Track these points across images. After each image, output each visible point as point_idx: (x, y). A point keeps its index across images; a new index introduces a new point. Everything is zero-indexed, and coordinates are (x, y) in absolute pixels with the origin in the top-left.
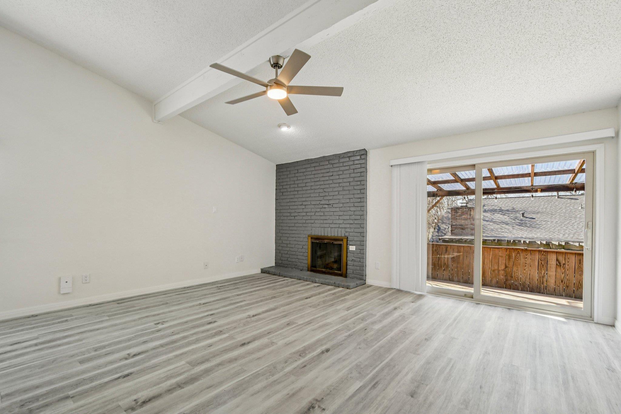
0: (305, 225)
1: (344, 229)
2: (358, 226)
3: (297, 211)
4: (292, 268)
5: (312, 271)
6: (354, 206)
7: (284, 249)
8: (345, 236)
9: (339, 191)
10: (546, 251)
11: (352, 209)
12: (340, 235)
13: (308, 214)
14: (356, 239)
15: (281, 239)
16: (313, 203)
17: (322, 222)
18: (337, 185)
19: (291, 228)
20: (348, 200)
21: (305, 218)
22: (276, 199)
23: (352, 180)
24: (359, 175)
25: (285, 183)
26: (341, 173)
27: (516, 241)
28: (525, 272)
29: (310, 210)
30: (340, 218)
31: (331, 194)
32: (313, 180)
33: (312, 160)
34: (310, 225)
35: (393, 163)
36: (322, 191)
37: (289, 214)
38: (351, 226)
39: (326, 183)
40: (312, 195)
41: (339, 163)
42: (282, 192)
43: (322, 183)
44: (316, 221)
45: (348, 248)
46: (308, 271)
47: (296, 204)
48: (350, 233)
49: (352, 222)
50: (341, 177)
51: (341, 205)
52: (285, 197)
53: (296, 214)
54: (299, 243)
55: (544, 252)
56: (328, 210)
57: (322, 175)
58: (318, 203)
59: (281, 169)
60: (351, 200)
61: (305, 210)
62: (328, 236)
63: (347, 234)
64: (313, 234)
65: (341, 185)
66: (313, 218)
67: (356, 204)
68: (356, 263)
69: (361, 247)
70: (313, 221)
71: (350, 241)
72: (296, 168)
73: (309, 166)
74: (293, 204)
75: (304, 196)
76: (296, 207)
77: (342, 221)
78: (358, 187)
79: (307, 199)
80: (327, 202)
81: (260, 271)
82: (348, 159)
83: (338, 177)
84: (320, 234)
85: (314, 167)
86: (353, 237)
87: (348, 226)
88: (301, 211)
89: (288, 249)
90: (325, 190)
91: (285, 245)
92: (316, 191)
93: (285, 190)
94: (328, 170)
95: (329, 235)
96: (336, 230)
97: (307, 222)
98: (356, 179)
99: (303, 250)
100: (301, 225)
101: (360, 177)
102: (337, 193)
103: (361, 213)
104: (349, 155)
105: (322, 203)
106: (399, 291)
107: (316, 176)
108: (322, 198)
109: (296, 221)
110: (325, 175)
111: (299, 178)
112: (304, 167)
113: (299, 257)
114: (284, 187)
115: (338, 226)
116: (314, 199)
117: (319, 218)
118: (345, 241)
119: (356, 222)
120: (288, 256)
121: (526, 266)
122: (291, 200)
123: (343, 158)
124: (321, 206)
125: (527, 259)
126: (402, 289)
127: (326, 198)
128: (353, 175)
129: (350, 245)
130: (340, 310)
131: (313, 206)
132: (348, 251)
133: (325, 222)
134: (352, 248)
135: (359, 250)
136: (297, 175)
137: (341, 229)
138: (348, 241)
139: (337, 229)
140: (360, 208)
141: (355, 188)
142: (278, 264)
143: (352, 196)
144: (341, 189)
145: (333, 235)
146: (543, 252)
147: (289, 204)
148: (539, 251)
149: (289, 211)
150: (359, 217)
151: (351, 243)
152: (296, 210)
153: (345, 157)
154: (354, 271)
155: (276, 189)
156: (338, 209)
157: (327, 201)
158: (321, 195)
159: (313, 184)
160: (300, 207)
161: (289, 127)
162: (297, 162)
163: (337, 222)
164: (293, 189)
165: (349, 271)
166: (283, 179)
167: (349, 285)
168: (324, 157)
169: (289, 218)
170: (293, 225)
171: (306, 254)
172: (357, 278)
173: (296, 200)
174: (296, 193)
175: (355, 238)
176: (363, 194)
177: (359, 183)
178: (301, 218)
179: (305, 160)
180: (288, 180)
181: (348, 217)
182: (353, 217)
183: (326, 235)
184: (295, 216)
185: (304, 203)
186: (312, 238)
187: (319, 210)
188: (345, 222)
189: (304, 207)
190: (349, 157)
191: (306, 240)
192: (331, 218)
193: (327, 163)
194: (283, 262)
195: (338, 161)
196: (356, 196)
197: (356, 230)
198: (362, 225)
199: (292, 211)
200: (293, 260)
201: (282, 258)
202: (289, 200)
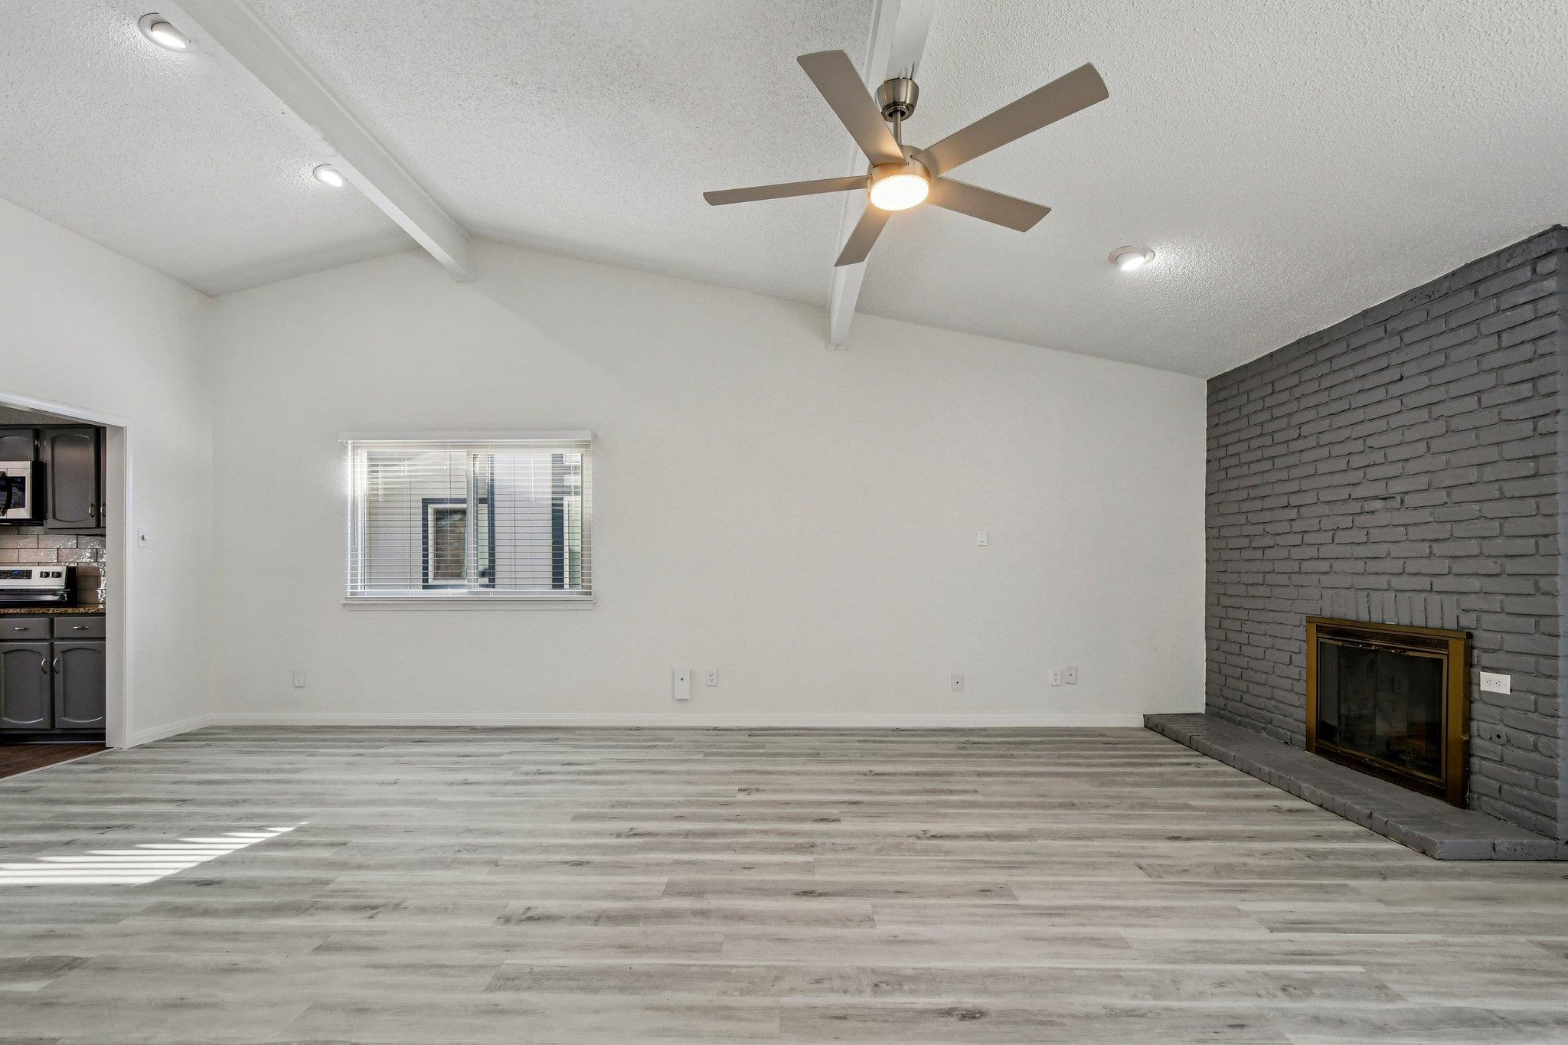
0: (1296, 579)
1: (1455, 597)
2: (1527, 586)
3: (1272, 529)
4: (1257, 730)
5: (1320, 752)
6: (1502, 497)
7: (1231, 659)
8: (1460, 629)
11: (1491, 509)
12: (1434, 622)
13: (1310, 538)
14: (1510, 642)
15: (1224, 624)
16: (1326, 496)
17: (1360, 566)
18: (1423, 414)
19: (1252, 591)
20: (1473, 474)
21: (1296, 553)
22: (1208, 495)
25: (1234, 438)
26: (1439, 360)
29: (1314, 524)
30: (1437, 549)
31: (1394, 454)
32: (1325, 411)
33: (1320, 335)
34: (1315, 578)
36: (1359, 446)
37: (1245, 542)
38: (1490, 585)
39: (1373, 412)
40: (1322, 468)
41: (1430, 320)
42: (1226, 469)
43: (1360, 415)
44: (1338, 566)
45: (1473, 681)
46: (1308, 749)
47: (1269, 503)
48: (1485, 616)
49: (1491, 567)
50: (1439, 377)
51: (1443, 496)
52: (1234, 484)
53: (1268, 541)
54: (1279, 643)
56: (1384, 518)
57: (1358, 386)
58: (1344, 494)
59: (1220, 393)
60: (1488, 469)
61: (1298, 526)
62: (1383, 623)
63: (1467, 621)
64: (1327, 613)
65: (1436, 411)
66: (1326, 551)
67: (1510, 489)
68: (1510, 753)
69: (1541, 685)
70: (1324, 566)
71: (1486, 651)
72: (1268, 378)
73: (1309, 360)
74: (1258, 504)
75: (1294, 473)
76: (1266, 516)
77: (1447, 563)
78: (1522, 406)
79: (1306, 484)
80: (1379, 489)
81: (1139, 723)
82: (1468, 296)
83: (1422, 381)
84: (1352, 616)
85: (1329, 360)
86: (1497, 636)
87: (1476, 584)
88: (1285, 527)
89: (1243, 662)
90: (1370, 442)
91: (1235, 649)
92: (1338, 450)
93: (1234, 461)
94: (1382, 362)
95: (1390, 620)
96: (1419, 599)
97: (1307, 566)
98: (1511, 375)
99: (1294, 672)
100: (1284, 579)
101: (1530, 361)
102: (1421, 447)
103: (1537, 525)
104: (1475, 276)
105: (1359, 492)
107: (1336, 393)
108: (1361, 473)
109: (1268, 566)
110: (1369, 383)
111: (1277, 412)
112: (1293, 367)
113: (1278, 693)
114: (1232, 450)
115: (1423, 583)
116: (1329, 480)
117: (1347, 551)
118: (1457, 648)
119: (1511, 566)
120: (1242, 685)
122: (1253, 493)
123: (1448, 295)
124: (1356, 507)
127: (1373, 473)
128: (1494, 361)
129: (1486, 669)
130: (1247, 915)
131: (1326, 510)
132: (1476, 695)
133: (1373, 566)
134: (1494, 683)
135: (1533, 697)
136: (1270, 402)
137: (1438, 597)
138: (1476, 652)
139: (1423, 595)
140: (1533, 501)
141: (1509, 413)
142: (1214, 711)
143: (1493, 453)
144: (1440, 427)
145: (1405, 620)
147: (1246, 507)
149: (1246, 530)
150: (1528, 546)
151: (1486, 659)
152: (1269, 528)
153: (1459, 291)
154: (1505, 787)
155: (1208, 461)
156: (1424, 516)
157: (1382, 484)
158: (1356, 462)
159: (1324, 425)
160: (1279, 514)
161: (1144, 251)
162: (1271, 355)
163: (1425, 566)
164: (1257, 455)
165: (1478, 781)
166: (1226, 423)
167: (1429, 841)
169: (1246, 554)
170: (1259, 579)
171: (1300, 686)
172: (1520, 822)
173: (1266, 490)
174: (1268, 465)
175: (1507, 637)
176: (1549, 439)
177: (1526, 390)
178: (1284, 553)
179: (1298, 342)
180: (1243, 423)
181: (1473, 547)
182: (1500, 545)
183: (1376, 618)
184: (1263, 549)
185: (1295, 500)
186: (1319, 628)
187: (1346, 522)
188: (1457, 568)
189: (1292, 513)
190: (1476, 285)
191: (1300, 633)
192: (1395, 550)
193: (1380, 332)
194: (1230, 704)
195: (1422, 315)
196: (1510, 451)
197: (1515, 605)
198: (1544, 583)
199: (1259, 529)
200: (1261, 702)
201: (1228, 693)
202: (1243, 494)
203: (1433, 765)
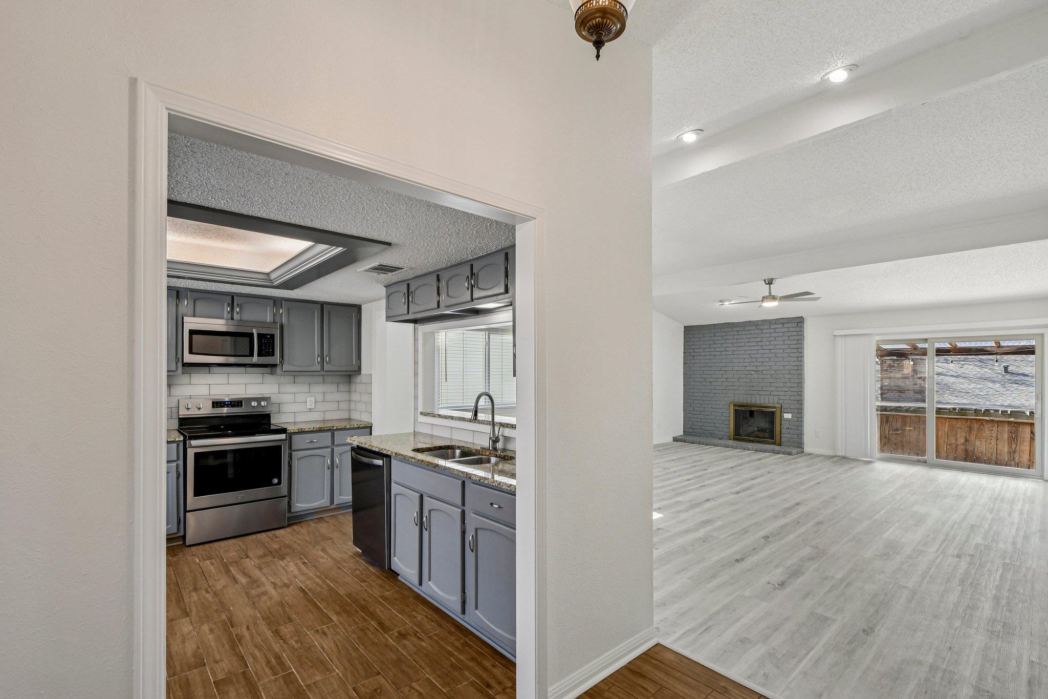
0: (726, 391)
1: (777, 396)
2: (795, 394)
3: (714, 376)
4: (708, 437)
5: (735, 439)
6: (790, 374)
7: (696, 416)
8: (778, 403)
9: (770, 358)
10: (1017, 423)
11: (787, 376)
12: (771, 402)
13: (729, 380)
14: (792, 406)
15: (692, 405)
16: (736, 368)
17: (748, 388)
18: (768, 351)
19: (706, 395)
20: (782, 368)
21: (725, 384)
22: (684, 364)
23: (786, 347)
24: (795, 342)
25: (696, 347)
26: (773, 339)
27: (990, 411)
28: (990, 446)
29: (731, 376)
30: (772, 385)
31: (759, 360)
32: (735, 345)
33: (733, 323)
34: (732, 391)
35: (836, 333)
36: (747, 356)
37: (702, 380)
38: (786, 393)
39: (753, 348)
40: (735, 360)
41: (770, 328)
42: (694, 356)
43: (748, 348)
44: (741, 388)
45: (782, 416)
46: (730, 439)
47: (712, 369)
48: (785, 401)
49: (786, 389)
50: (772, 343)
51: (773, 372)
52: (698, 361)
53: (713, 380)
54: (717, 410)
55: (1015, 424)
56: (756, 376)
57: (747, 340)
58: (742, 368)
59: (690, 332)
60: (786, 367)
61: (724, 376)
62: (755, 403)
63: (780, 402)
64: (736, 400)
65: (772, 351)
66: (735, 384)
67: (792, 372)
68: (791, 431)
69: (798, 415)
70: (735, 388)
71: (785, 409)
73: (729, 329)
74: (709, 368)
75: (723, 361)
76: (712, 372)
77: (774, 388)
78: (794, 354)
79: (728, 364)
80: (754, 368)
81: (671, 439)
82: (781, 326)
83: (768, 343)
84: (745, 401)
85: (738, 331)
86: (788, 405)
87: (782, 393)
88: (720, 376)
89: (701, 416)
90: (751, 356)
91: (698, 413)
92: (740, 356)
93: (698, 354)
94: (755, 336)
95: (758, 403)
96: (767, 397)
97: (728, 388)
98: (792, 346)
99: (724, 418)
100: (719, 391)
101: (795, 344)
102: (768, 360)
103: (798, 381)
104: (782, 321)
105: (748, 368)
106: (844, 458)
107: (739, 341)
108: (748, 364)
109: (713, 387)
110: (752, 340)
111: (716, 342)
112: (724, 330)
113: (717, 425)
114: (696, 350)
115: (769, 393)
116: (736, 364)
117: (744, 384)
118: (778, 408)
119: (792, 390)
120: (700, 424)
121: (992, 439)
122: (705, 365)
123: (776, 324)
124: (746, 372)
125: (993, 432)
126: (848, 455)
127: (752, 364)
128: (786, 342)
129: (785, 413)
131: (736, 372)
132: (782, 419)
133: (753, 388)
134: (788, 416)
135: (796, 418)
136: (713, 338)
137: (772, 396)
138: (782, 409)
140: (796, 375)
141: (791, 355)
142: (688, 432)
143: (787, 364)
144: (772, 355)
146: (1013, 424)
147: (703, 369)
148: (1009, 422)
149: (703, 376)
150: (794, 385)
151: (785, 411)
153: (778, 324)
154: (790, 439)
155: (684, 352)
156: (768, 376)
158: (747, 360)
159: (735, 349)
160: (717, 372)
163: (768, 389)
164: (708, 354)
165: (783, 439)
166: (693, 342)
168: (750, 322)
169: (702, 383)
170: (709, 391)
171: (727, 422)
172: (793, 446)
173: (712, 365)
174: (712, 357)
175: (790, 405)
176: (800, 362)
177: (795, 350)
178: (719, 384)
179: (725, 323)
180: (701, 343)
181: (781, 385)
182: (788, 385)
183: (753, 402)
184: (711, 382)
185: (724, 369)
186: (734, 405)
187: (743, 376)
188: (778, 389)
189: (723, 372)
190: (783, 324)
191: (727, 407)
192: (759, 384)
193: (754, 328)
194: (695, 431)
195: (768, 327)
196: (792, 363)
197: (792, 398)
198: (799, 393)
199: (707, 376)
200: (709, 428)
201: (693, 427)
202: (702, 365)
203: (772, 437)
